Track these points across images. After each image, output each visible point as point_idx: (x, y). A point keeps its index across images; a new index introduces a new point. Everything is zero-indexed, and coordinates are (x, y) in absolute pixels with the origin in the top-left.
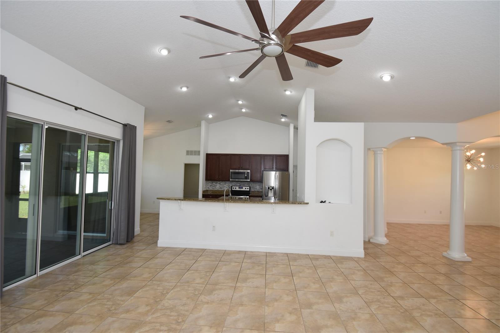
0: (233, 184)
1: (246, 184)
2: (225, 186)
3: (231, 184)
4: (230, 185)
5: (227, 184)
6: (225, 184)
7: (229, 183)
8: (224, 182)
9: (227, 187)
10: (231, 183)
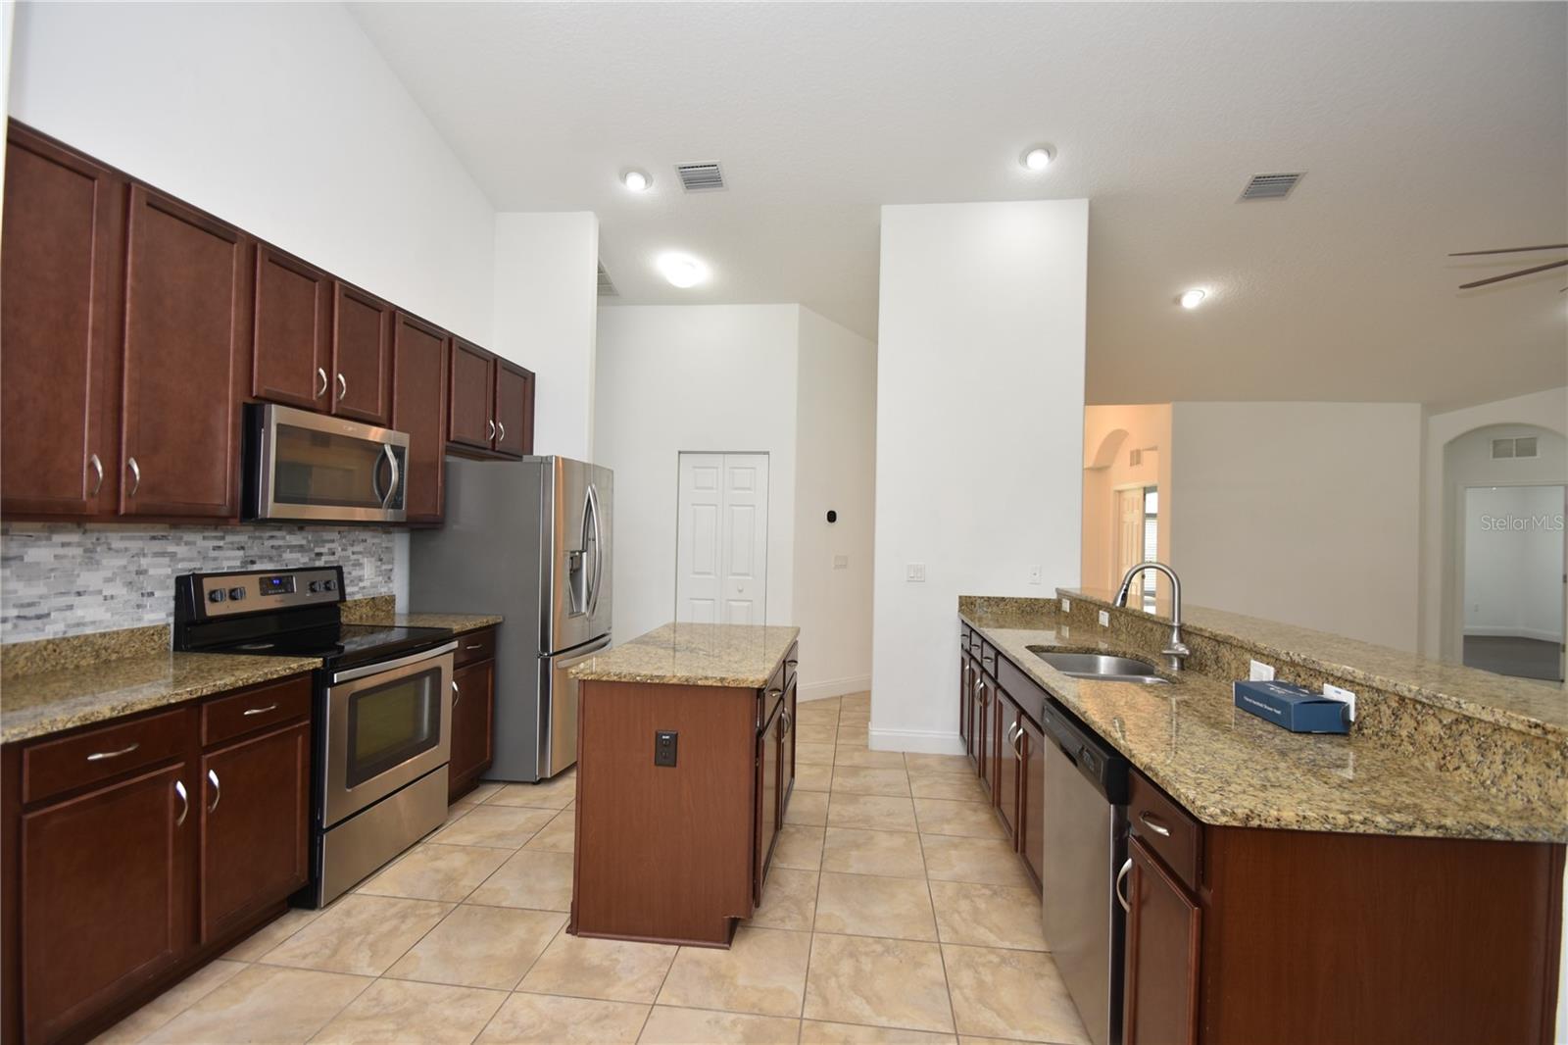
0: (181, 550)
1: (292, 548)
2: (89, 579)
3: (163, 554)
4: (144, 562)
5: (112, 563)
6: (90, 559)
7: (134, 545)
8: (75, 538)
9: (118, 590)
10: (157, 546)
